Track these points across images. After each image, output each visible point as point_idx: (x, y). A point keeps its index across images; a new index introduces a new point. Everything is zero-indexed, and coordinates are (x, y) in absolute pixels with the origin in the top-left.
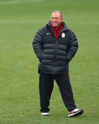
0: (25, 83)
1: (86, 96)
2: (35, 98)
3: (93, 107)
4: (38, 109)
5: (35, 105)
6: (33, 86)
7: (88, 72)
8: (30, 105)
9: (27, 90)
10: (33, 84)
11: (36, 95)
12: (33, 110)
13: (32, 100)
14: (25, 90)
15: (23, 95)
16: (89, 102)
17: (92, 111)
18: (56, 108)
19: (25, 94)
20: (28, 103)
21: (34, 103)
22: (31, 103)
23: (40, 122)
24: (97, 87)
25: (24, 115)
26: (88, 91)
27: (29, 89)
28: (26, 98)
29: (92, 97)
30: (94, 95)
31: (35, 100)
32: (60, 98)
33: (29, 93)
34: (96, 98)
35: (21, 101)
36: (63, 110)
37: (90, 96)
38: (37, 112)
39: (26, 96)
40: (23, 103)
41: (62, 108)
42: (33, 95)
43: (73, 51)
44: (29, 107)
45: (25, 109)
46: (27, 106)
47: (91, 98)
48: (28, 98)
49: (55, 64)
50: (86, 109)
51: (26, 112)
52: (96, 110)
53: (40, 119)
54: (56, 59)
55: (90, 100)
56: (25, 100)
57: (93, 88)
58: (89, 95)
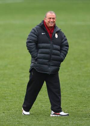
0: (5, 83)
1: (66, 95)
2: (15, 97)
3: (73, 106)
4: (18, 108)
5: (15, 104)
6: (13, 85)
7: (68, 72)
8: (10, 104)
9: (7, 89)
10: (13, 84)
11: (16, 94)
12: (13, 109)
13: (12, 99)
14: (6, 89)
15: (3, 95)
16: (69, 101)
17: (72, 110)
18: (36, 107)
19: (5, 93)
20: (8, 102)
21: (14, 103)
22: (11, 102)
23: (20, 121)
24: (77, 86)
25: (4, 114)
26: (67, 91)
27: (9, 88)
28: (6, 97)
29: (72, 96)
30: (73, 94)
31: (15, 99)
32: (39, 97)
33: (9, 92)
34: (76, 97)
35: (1, 100)
36: (43, 109)
37: (70, 95)
38: (17, 111)
39: (6, 95)
40: (3, 102)
41: (42, 107)
42: (13, 95)
43: (65, 51)
44: (9, 106)
45: (6, 108)
46: (7, 105)
47: (71, 98)
48: (8, 97)
49: (51, 64)
50: (66, 108)
51: (6, 112)
52: (76, 109)
53: (20, 118)
54: (51, 59)
55: (70, 99)
56: (5, 99)
57: (73, 87)
58: (68, 94)
